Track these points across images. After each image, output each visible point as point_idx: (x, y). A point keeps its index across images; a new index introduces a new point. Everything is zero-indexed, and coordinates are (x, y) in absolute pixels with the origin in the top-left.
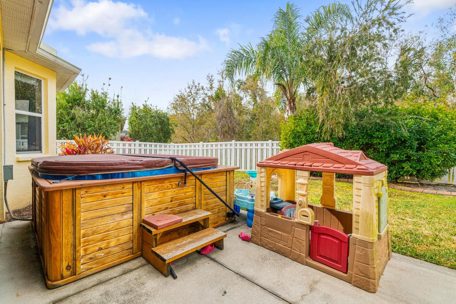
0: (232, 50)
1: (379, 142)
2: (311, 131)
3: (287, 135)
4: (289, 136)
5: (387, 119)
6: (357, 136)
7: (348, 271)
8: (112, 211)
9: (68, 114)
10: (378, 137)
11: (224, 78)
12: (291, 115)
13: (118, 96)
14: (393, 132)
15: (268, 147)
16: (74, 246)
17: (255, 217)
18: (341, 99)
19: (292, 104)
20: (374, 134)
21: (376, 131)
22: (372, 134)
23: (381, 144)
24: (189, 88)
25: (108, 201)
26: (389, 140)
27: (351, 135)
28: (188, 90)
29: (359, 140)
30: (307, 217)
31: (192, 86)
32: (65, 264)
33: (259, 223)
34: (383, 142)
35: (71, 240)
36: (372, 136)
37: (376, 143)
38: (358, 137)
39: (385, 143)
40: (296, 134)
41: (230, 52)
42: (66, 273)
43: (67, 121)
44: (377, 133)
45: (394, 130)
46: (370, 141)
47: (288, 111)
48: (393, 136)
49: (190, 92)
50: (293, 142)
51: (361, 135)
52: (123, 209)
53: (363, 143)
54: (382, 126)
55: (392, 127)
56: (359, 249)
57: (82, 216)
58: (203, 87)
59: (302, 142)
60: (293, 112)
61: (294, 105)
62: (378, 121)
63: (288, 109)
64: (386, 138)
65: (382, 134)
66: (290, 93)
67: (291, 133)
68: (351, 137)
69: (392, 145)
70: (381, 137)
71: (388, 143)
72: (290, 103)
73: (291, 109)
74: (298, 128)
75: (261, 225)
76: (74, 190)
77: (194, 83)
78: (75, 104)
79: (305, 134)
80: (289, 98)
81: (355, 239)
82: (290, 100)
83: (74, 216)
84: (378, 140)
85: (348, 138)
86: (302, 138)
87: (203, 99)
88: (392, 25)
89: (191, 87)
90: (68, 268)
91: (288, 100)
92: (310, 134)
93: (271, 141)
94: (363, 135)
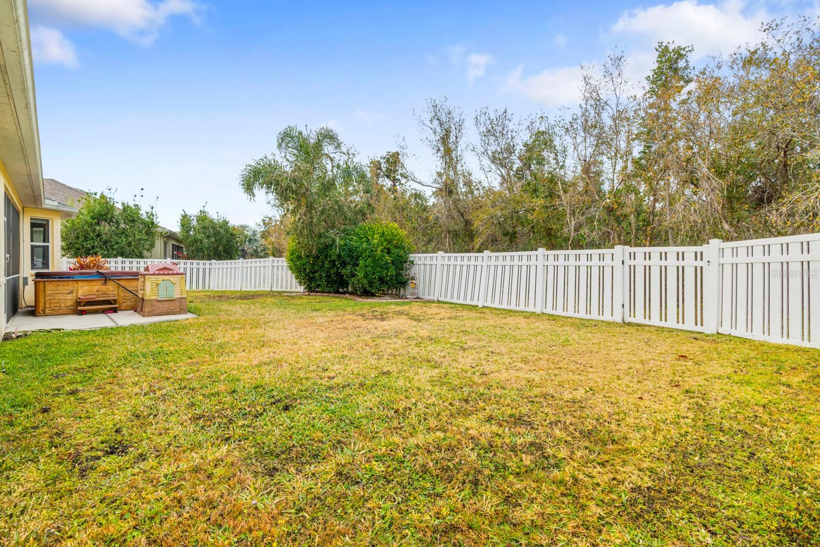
8: (61, 291)
9: (94, 230)
13: (152, 208)
16: (45, 303)
25: (60, 288)
32: (41, 309)
35: (43, 300)
42: (41, 312)
43: (92, 239)
52: (68, 292)
57: (48, 292)
76: (45, 282)
78: (102, 220)
83: (45, 292)
90: (42, 310)
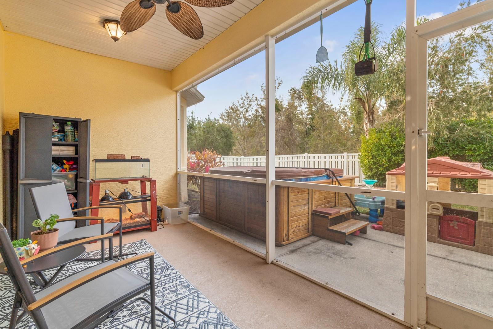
0: (310, 67)
1: (472, 154)
2: (396, 144)
3: (368, 148)
4: (372, 149)
5: (481, 132)
6: (446, 148)
7: (476, 244)
8: (300, 202)
10: (471, 150)
11: (277, 87)
12: (370, 128)
14: (487, 144)
15: (343, 160)
16: (288, 223)
17: (386, 212)
18: (432, 113)
19: (371, 117)
20: (466, 146)
21: (469, 144)
22: (464, 147)
23: (474, 156)
24: (242, 99)
25: (299, 196)
26: (483, 152)
27: (441, 148)
28: (241, 102)
29: (449, 152)
30: (438, 209)
31: (246, 97)
32: (285, 232)
33: (391, 216)
34: (476, 154)
35: (288, 219)
36: (463, 148)
37: (469, 155)
38: (448, 149)
39: (479, 155)
40: (379, 147)
41: (308, 68)
42: (285, 238)
44: (470, 145)
45: (489, 142)
46: (462, 153)
47: (367, 123)
48: (488, 148)
49: (243, 104)
50: (376, 155)
51: (452, 148)
52: (305, 202)
53: (453, 155)
54: (475, 139)
55: (486, 139)
56: (484, 229)
58: (256, 98)
59: (386, 154)
60: (372, 125)
61: (373, 117)
62: (472, 134)
63: (366, 122)
64: (480, 150)
65: (475, 146)
66: (369, 106)
67: (373, 146)
68: (441, 149)
69: (486, 157)
70: (475, 149)
71: (482, 155)
72: (369, 116)
73: (370, 122)
74: (381, 141)
75: (393, 217)
77: (247, 94)
79: (389, 147)
80: (368, 111)
81: (481, 222)
82: (369, 113)
83: (288, 204)
84: (471, 152)
85: (436, 150)
86: (385, 151)
87: (256, 110)
88: (485, 41)
89: (244, 98)
91: (366, 113)
92: (395, 147)
93: (346, 153)
94: (453, 147)
